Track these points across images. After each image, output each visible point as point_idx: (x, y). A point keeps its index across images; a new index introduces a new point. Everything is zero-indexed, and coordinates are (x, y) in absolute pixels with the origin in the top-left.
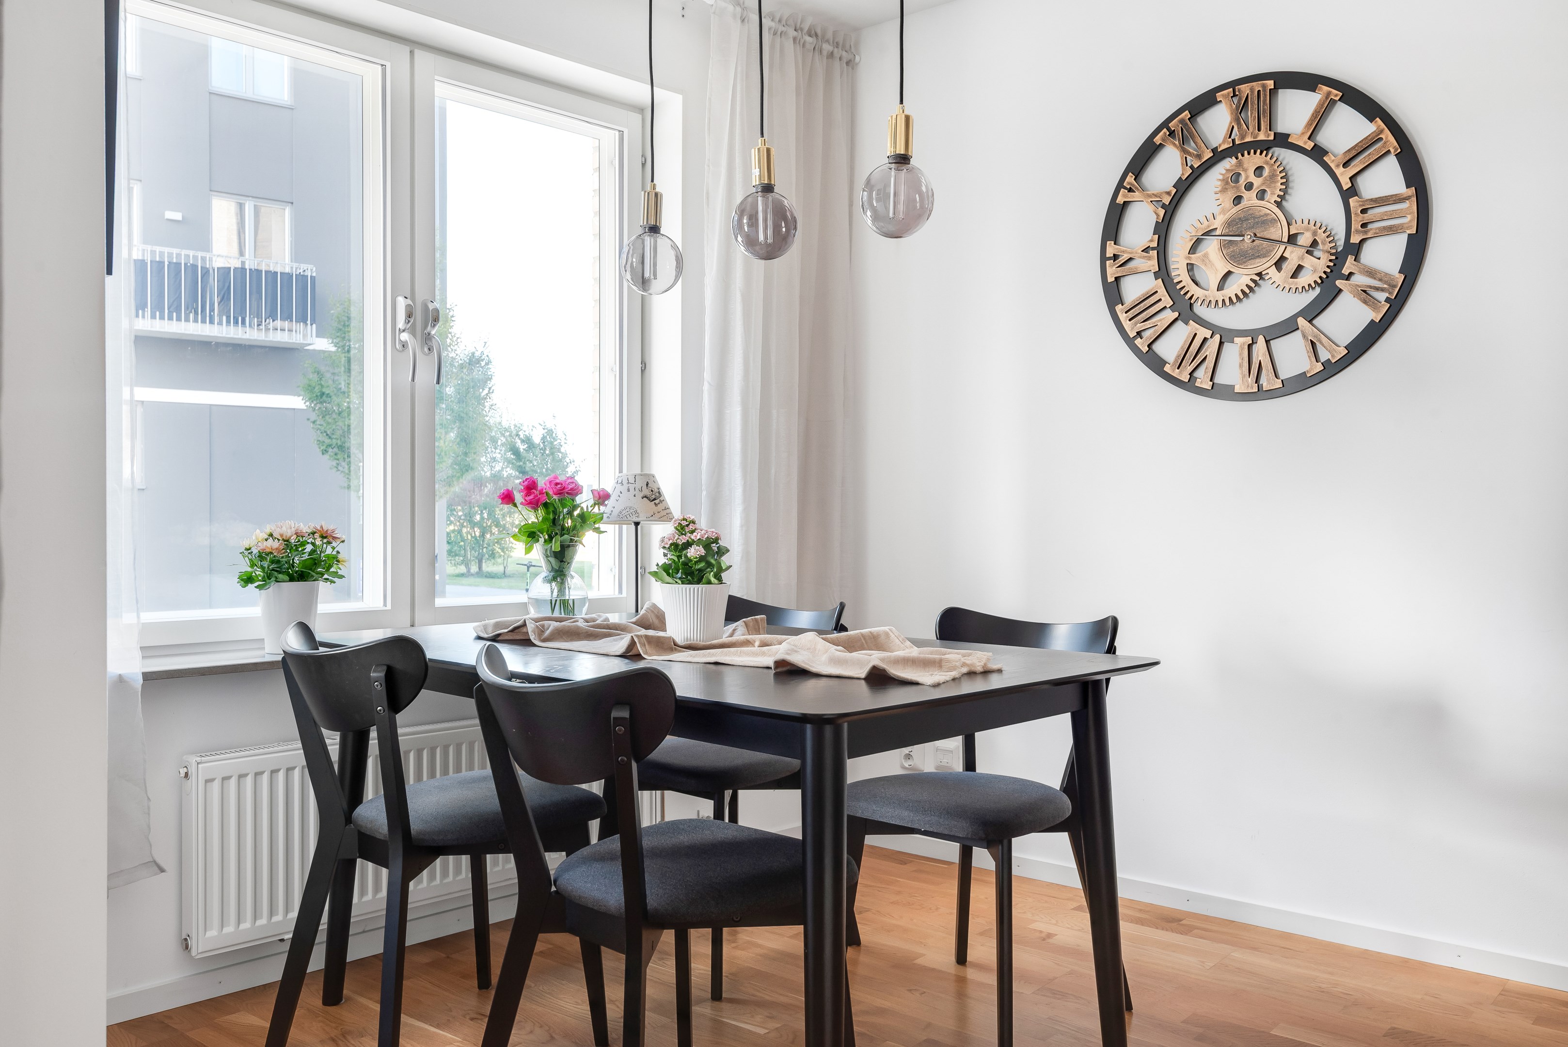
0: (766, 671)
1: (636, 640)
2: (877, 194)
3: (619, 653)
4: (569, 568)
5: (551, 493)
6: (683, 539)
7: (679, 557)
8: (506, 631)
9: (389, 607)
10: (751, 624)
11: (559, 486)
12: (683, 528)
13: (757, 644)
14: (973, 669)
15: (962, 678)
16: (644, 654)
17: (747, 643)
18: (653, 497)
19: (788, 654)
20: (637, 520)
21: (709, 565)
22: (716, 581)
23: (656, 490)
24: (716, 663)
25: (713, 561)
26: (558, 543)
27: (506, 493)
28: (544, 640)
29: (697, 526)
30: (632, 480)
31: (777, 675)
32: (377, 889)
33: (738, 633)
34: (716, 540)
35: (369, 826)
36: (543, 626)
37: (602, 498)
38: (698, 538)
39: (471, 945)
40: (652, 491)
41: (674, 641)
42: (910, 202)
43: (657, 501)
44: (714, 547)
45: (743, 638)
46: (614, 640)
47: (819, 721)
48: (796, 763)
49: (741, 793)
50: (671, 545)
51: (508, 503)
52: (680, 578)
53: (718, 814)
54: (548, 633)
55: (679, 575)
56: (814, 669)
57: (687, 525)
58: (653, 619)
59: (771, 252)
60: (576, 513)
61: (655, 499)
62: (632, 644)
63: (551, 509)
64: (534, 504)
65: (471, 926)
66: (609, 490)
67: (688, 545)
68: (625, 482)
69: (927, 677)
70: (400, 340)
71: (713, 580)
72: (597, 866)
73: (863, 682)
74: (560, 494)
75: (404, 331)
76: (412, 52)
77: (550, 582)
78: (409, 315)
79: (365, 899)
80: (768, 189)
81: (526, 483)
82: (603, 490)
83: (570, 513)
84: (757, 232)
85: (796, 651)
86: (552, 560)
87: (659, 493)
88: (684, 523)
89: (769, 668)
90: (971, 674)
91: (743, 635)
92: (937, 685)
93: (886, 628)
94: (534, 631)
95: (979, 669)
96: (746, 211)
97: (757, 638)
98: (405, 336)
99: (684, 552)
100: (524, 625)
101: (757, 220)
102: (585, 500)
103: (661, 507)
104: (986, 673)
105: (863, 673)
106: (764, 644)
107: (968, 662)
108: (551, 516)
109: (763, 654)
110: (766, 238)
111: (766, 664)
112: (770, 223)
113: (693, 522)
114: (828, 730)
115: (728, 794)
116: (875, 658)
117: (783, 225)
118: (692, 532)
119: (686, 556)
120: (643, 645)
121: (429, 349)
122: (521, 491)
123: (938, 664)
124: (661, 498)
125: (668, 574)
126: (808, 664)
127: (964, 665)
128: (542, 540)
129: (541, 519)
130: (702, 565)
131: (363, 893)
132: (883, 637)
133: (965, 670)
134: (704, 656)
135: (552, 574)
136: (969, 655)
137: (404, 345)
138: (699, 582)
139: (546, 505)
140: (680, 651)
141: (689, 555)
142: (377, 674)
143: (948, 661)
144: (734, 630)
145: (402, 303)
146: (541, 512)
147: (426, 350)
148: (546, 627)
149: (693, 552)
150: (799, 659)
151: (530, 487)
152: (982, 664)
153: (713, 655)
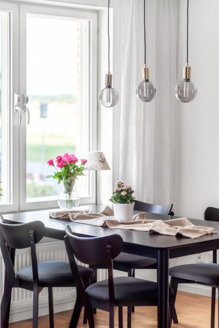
0: (146, 232)
1: (106, 222)
2: (180, 90)
3: (101, 226)
4: (73, 188)
5: (67, 162)
6: (120, 189)
7: (119, 194)
8: (61, 216)
9: (12, 203)
10: (141, 215)
11: (70, 160)
12: (120, 185)
13: (143, 222)
14: (208, 233)
15: (204, 236)
16: (109, 226)
17: (140, 222)
18: (103, 161)
19: (153, 227)
20: (96, 170)
21: (128, 197)
22: (130, 203)
23: (104, 158)
24: (131, 230)
25: (129, 196)
26: (70, 180)
27: (51, 161)
28: (74, 219)
29: (124, 184)
30: (95, 155)
31: (150, 234)
32: (30, 297)
33: (137, 218)
34: (130, 189)
35: (24, 277)
36: (73, 214)
37: (84, 162)
38: (125, 188)
39: (48, 319)
40: (102, 159)
41: (117, 221)
42: (190, 93)
43: (104, 163)
44: (129, 191)
45: (139, 220)
46: (97, 219)
47: (161, 249)
48: (155, 260)
49: (136, 270)
50: (116, 191)
51: (51, 165)
52: (119, 201)
53: (130, 275)
54: (75, 217)
55: (118, 200)
56: (161, 233)
57: (121, 184)
58: (108, 211)
59: (147, 100)
60: (75, 169)
61: (103, 162)
62: (105, 223)
63: (67, 167)
64: (61, 166)
65: (48, 314)
66: (86, 159)
67: (122, 191)
68: (92, 155)
69: (193, 236)
70: (15, 109)
71: (129, 202)
72: (99, 288)
73: (175, 237)
74: (71, 162)
75: (16, 106)
76: (19, 6)
77: (66, 193)
78: (19, 101)
79: (15, 302)
80: (147, 81)
81: (58, 158)
82: (85, 159)
83: (74, 168)
84: (144, 93)
85: (156, 226)
86: (67, 185)
87: (105, 159)
88: (120, 184)
89: (147, 232)
90: (207, 234)
91: (139, 219)
92: (195, 239)
93: (184, 218)
94: (71, 217)
95: (209, 233)
96: (140, 87)
97: (143, 220)
98: (17, 108)
99: (120, 193)
100: (68, 214)
101: (144, 91)
102: (79, 164)
103: (105, 165)
104: (212, 234)
105: (175, 234)
106: (145, 222)
107: (206, 231)
108: (67, 170)
109: (145, 226)
110: (146, 95)
111: (147, 230)
112: (148, 90)
113: (123, 183)
114: (164, 252)
115: (132, 270)
116: (179, 229)
117: (152, 90)
118: (123, 186)
119: (121, 195)
120: (108, 223)
121: (25, 111)
122: (56, 161)
123: (197, 232)
124: (106, 161)
125: (115, 200)
126: (159, 231)
127: (205, 232)
128: (64, 179)
129: (63, 171)
130: (126, 197)
131: (14, 300)
132: (183, 221)
133: (205, 233)
134: (127, 227)
135: (67, 190)
136: (207, 228)
137: (17, 111)
138: (125, 203)
139: (65, 166)
140: (119, 225)
141: (122, 194)
142: (31, 232)
143: (200, 231)
144: (136, 217)
145: (16, 96)
146: (63, 169)
147: (23, 111)
148: (74, 215)
149: (123, 193)
150: (156, 229)
151: (60, 160)
152: (211, 231)
153: (130, 227)
